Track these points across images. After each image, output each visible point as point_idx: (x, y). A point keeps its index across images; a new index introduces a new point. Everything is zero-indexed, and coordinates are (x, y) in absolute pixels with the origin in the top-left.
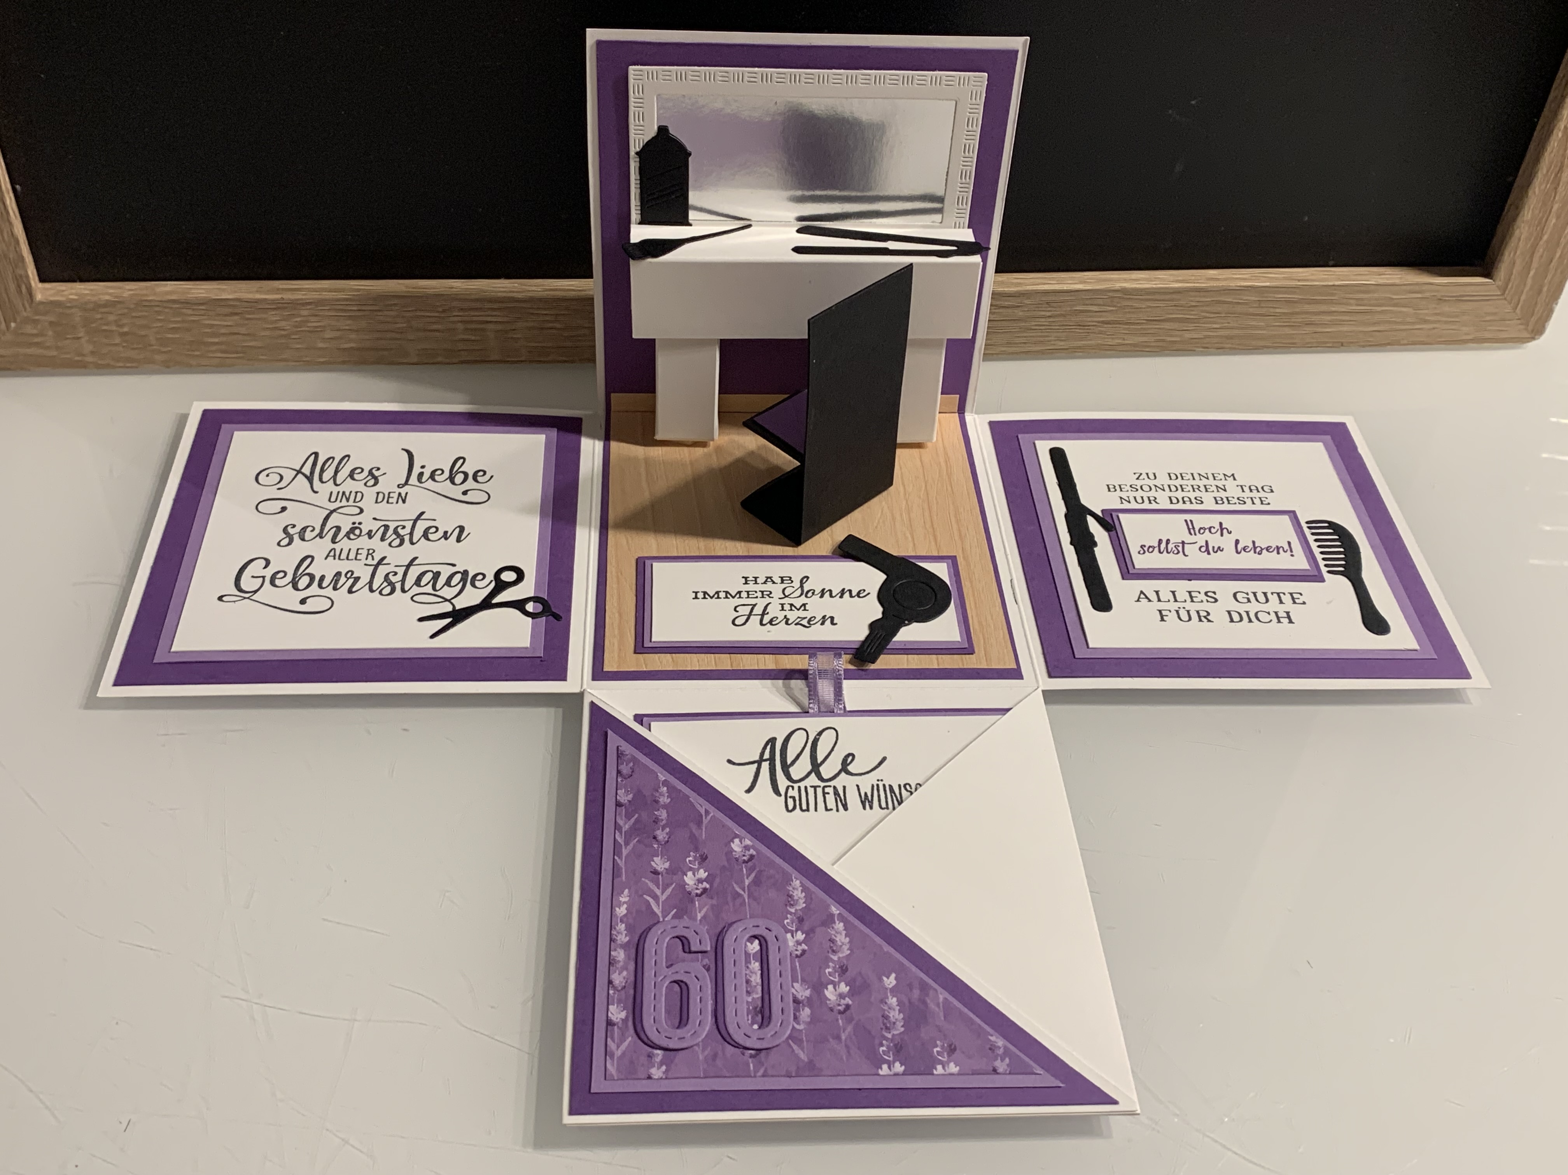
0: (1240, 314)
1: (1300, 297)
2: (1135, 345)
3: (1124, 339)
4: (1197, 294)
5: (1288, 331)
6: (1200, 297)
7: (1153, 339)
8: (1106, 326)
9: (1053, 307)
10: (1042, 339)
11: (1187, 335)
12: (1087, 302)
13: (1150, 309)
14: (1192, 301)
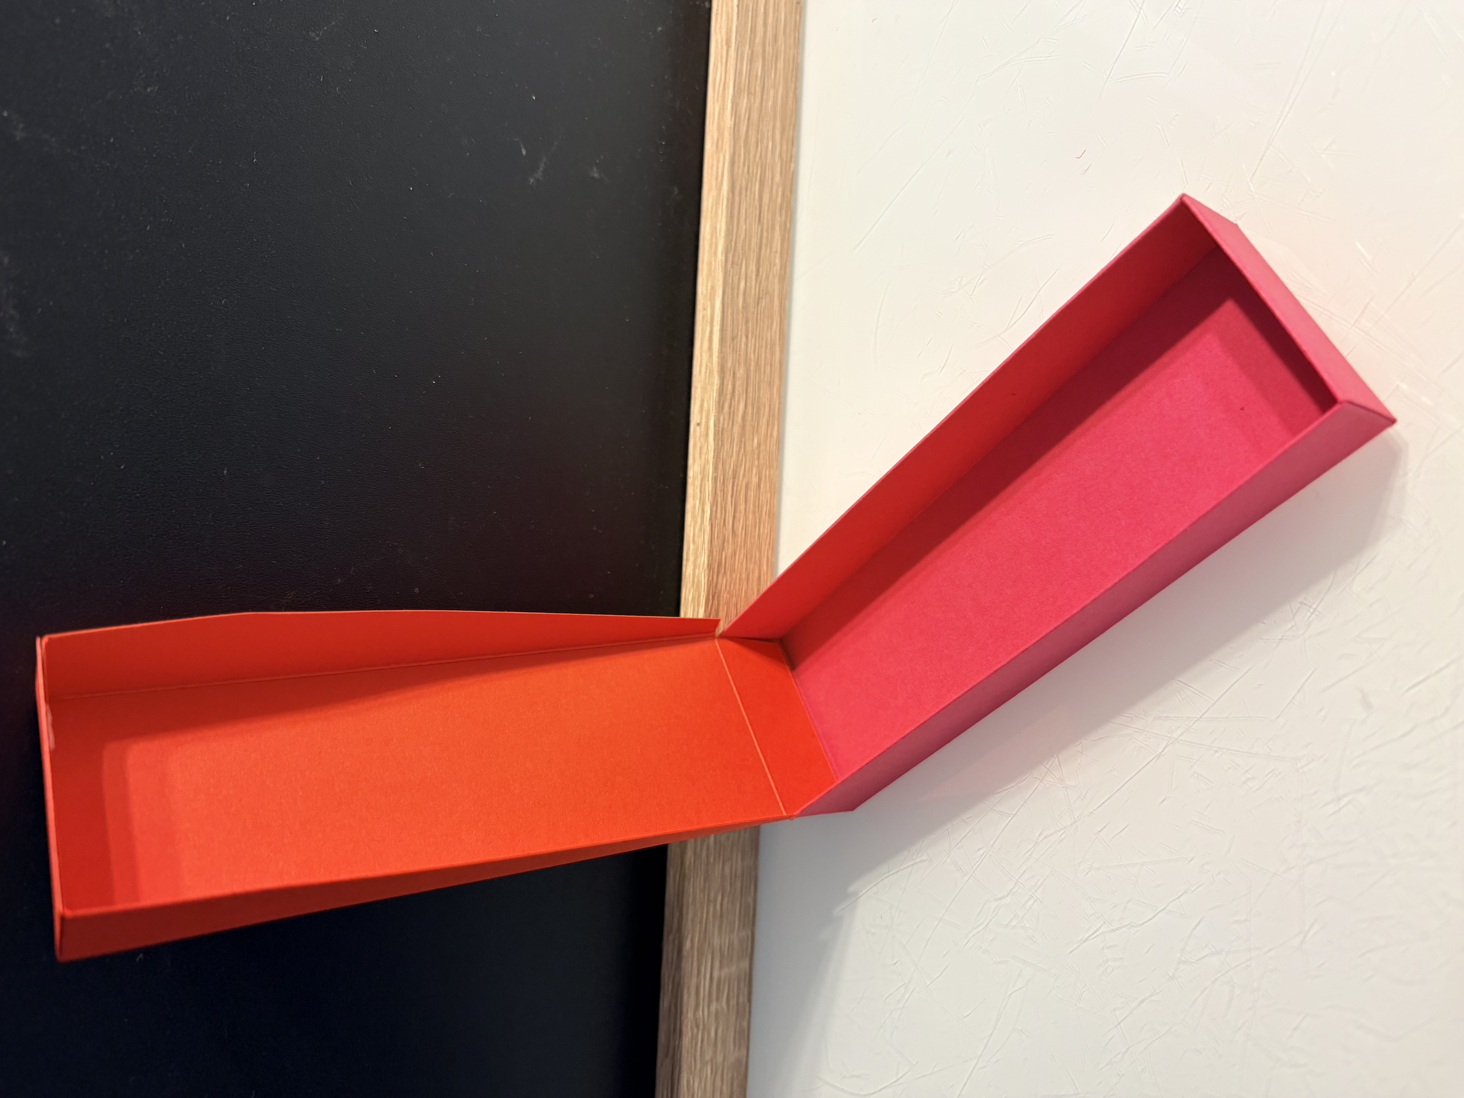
0: (759, 118)
1: (747, 47)
2: (783, 240)
3: (776, 252)
4: (736, 165)
5: (780, 65)
6: (739, 161)
7: (778, 218)
8: (761, 273)
9: (737, 334)
10: (769, 346)
11: (777, 178)
12: (735, 293)
13: (748, 221)
14: (743, 171)
